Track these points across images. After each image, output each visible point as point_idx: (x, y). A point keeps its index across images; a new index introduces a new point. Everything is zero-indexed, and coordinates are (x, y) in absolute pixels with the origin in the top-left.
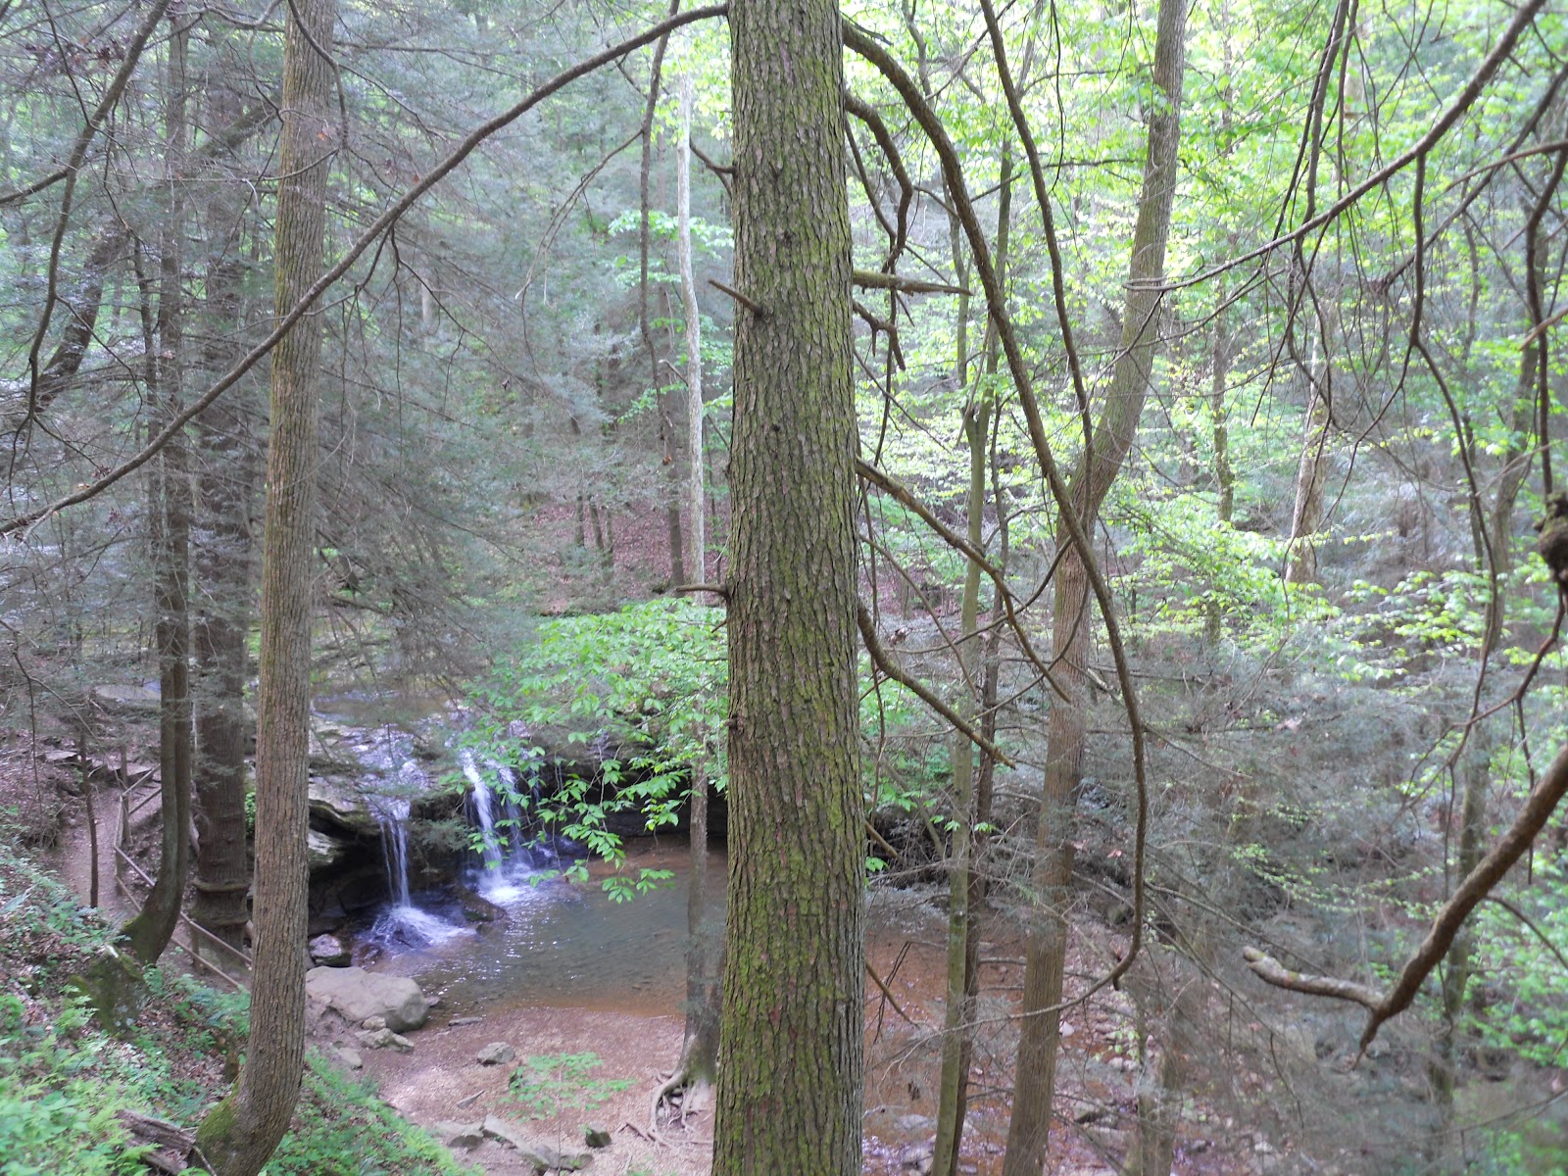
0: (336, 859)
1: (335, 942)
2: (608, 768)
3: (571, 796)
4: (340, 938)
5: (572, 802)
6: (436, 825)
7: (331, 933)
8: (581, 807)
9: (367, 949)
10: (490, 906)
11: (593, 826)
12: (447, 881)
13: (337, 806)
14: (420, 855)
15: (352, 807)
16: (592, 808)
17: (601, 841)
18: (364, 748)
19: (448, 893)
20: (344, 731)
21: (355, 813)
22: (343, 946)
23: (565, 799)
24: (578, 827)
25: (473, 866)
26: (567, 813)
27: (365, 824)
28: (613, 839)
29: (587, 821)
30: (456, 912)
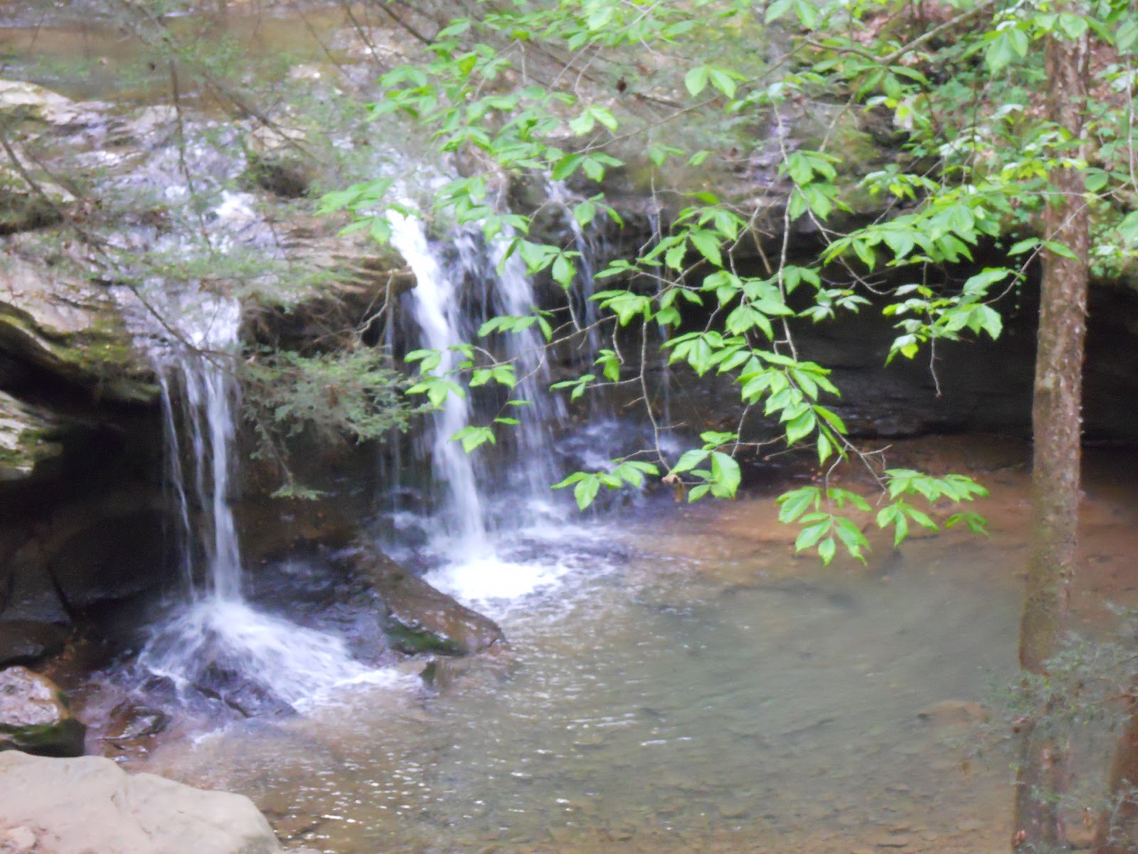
0: (42, 464)
1: (43, 689)
2: (802, 175)
3: (692, 256)
4: (55, 679)
5: (697, 266)
6: (311, 367)
7: (31, 664)
8: (723, 284)
9: (127, 714)
10: (458, 612)
11: (756, 339)
12: (339, 540)
13: (43, 317)
14: (266, 451)
15: (83, 321)
16: (753, 287)
17: (777, 381)
18: (110, 158)
19: (344, 571)
20: (57, 108)
21: (92, 337)
22: (64, 701)
23: (675, 260)
24: (713, 338)
25: (407, 503)
26: (680, 302)
27: (117, 372)
28: (813, 377)
29: (738, 322)
30: (368, 623)
